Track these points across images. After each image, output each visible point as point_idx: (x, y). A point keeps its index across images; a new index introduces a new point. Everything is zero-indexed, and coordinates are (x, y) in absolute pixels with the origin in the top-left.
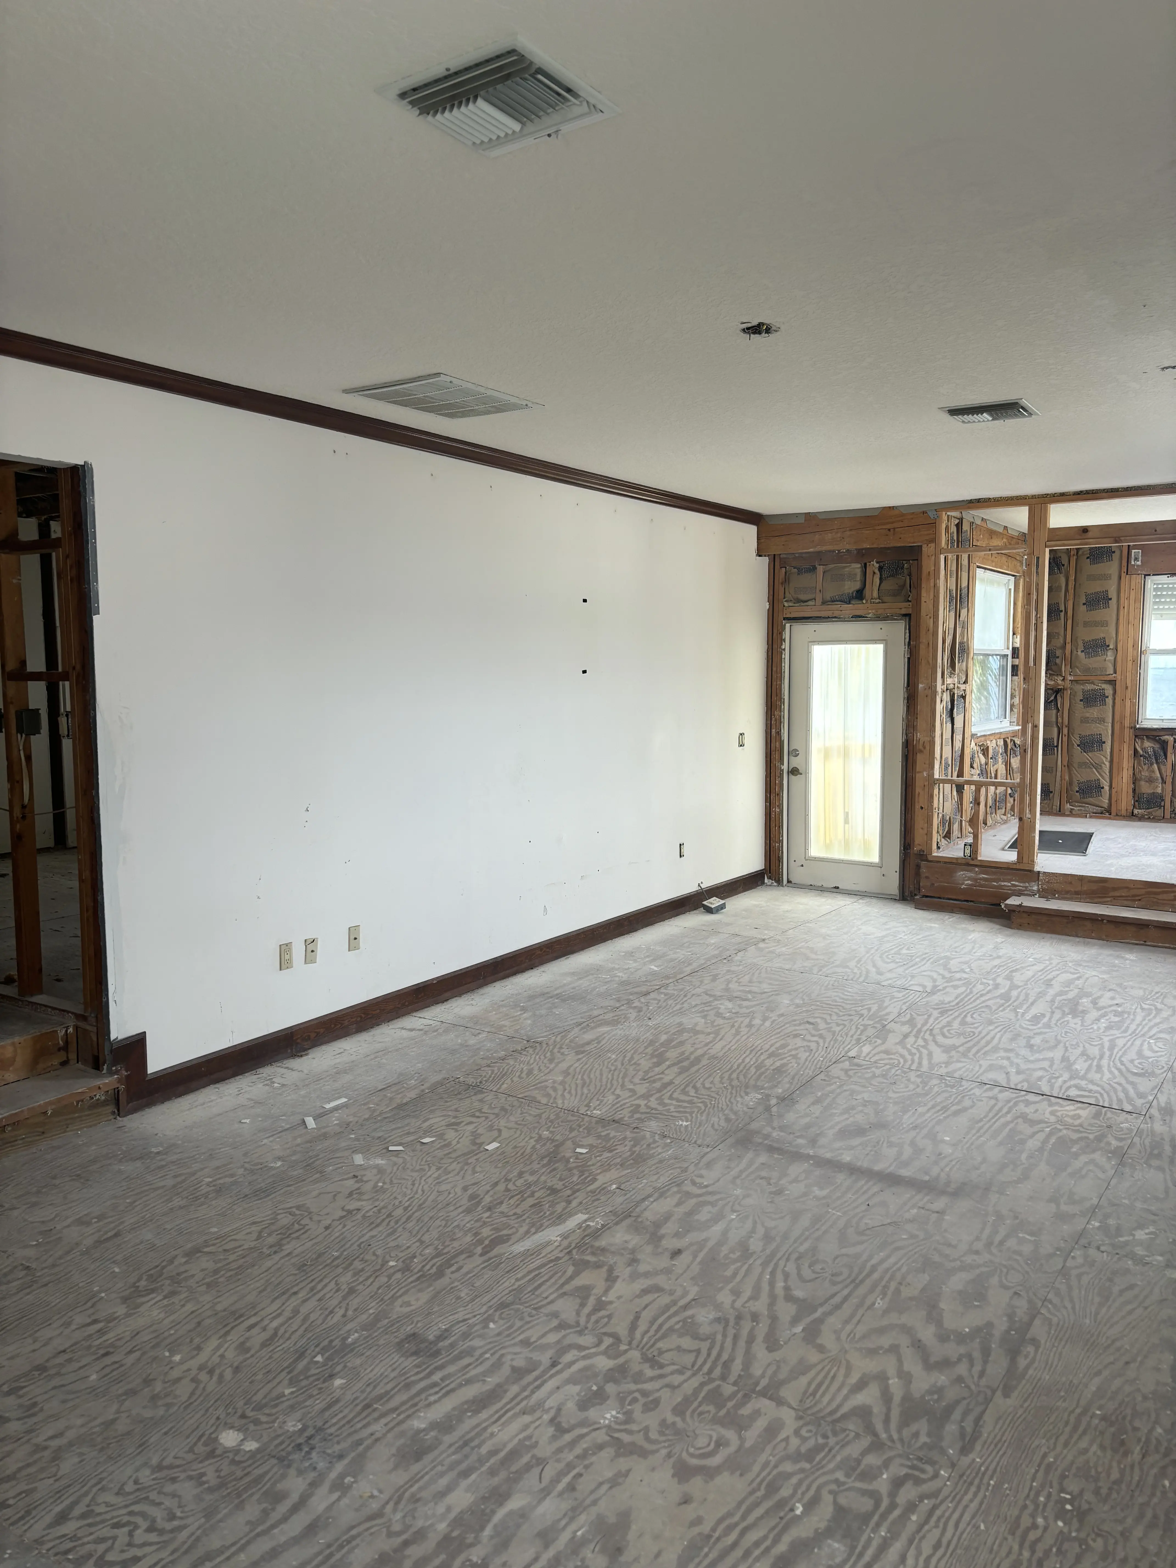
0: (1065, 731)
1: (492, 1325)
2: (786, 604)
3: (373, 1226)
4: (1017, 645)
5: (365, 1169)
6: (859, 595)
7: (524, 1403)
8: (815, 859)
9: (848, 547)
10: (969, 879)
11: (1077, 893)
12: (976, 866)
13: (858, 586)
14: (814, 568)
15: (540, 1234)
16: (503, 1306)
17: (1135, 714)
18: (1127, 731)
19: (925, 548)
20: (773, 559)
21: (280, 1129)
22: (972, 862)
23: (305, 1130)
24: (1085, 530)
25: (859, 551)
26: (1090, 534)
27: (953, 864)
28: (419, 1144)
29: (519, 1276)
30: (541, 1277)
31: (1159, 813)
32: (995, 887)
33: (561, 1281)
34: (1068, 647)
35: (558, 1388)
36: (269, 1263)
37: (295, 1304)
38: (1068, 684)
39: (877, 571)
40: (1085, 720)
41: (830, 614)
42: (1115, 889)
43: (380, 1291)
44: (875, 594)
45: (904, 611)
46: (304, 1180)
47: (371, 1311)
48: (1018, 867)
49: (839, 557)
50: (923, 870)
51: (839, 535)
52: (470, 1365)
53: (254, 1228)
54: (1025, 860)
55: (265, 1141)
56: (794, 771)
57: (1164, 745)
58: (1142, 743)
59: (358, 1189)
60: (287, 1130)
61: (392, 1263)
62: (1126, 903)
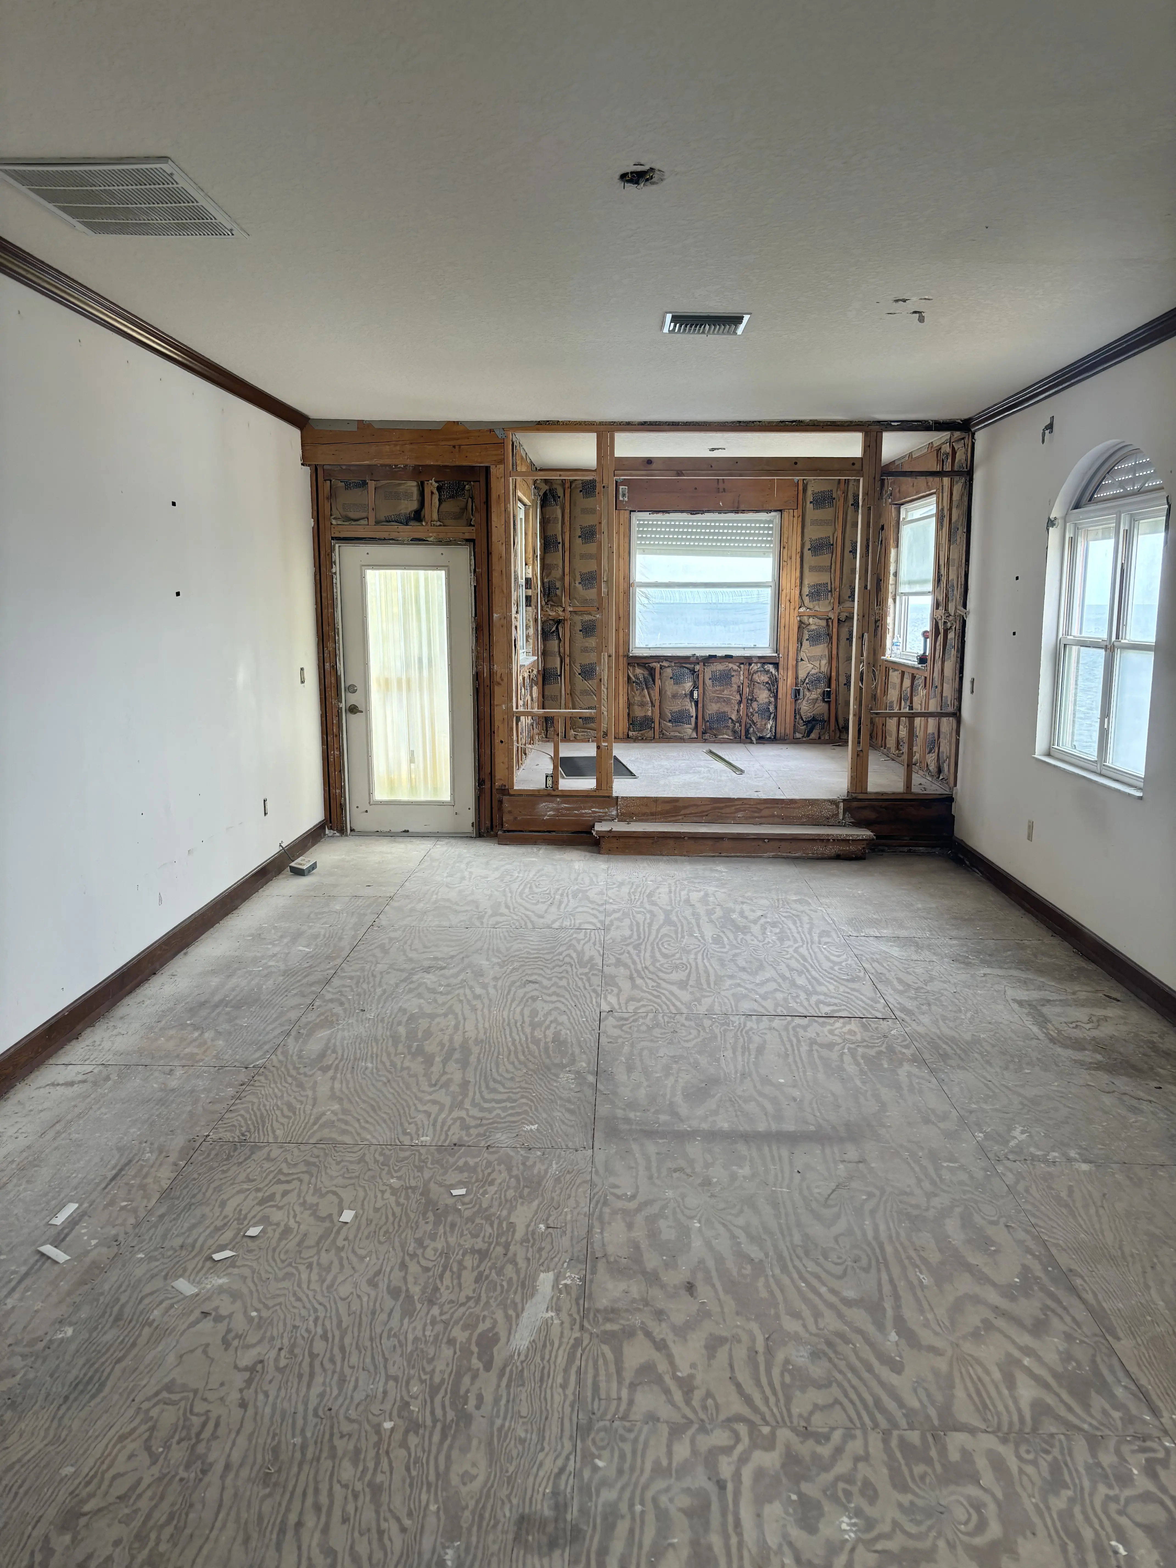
0: (567, 660)
1: (600, 1463)
2: (334, 522)
3: (306, 1378)
4: (530, 576)
5: (209, 1298)
6: (417, 516)
7: (746, 1554)
8: (381, 803)
9: (408, 462)
10: (552, 809)
11: (652, 814)
12: (557, 796)
13: (414, 506)
14: (364, 484)
15: (525, 1314)
16: (583, 1430)
17: (627, 643)
18: (621, 659)
19: (493, 470)
20: (315, 471)
21: (16, 1278)
22: (554, 793)
23: (56, 1268)
24: (649, 461)
25: (416, 467)
26: (654, 466)
27: (534, 796)
28: (249, 1241)
29: (560, 1380)
30: (586, 1372)
31: (651, 733)
32: (576, 815)
33: (612, 1369)
34: (567, 578)
35: (758, 1515)
36: (212, 1494)
37: (315, 1542)
38: (568, 615)
39: (435, 491)
40: (585, 650)
41: (385, 535)
42: (685, 807)
43: (414, 1473)
44: (435, 516)
45: (467, 536)
46: (134, 1345)
47: (433, 1508)
48: (597, 794)
49: (393, 472)
50: (506, 805)
51: (398, 448)
52: (632, 1531)
53: (131, 1446)
54: (604, 787)
55: (10, 1302)
56: (353, 709)
57: (652, 672)
58: (634, 670)
59: (229, 1331)
60: (26, 1275)
61: (388, 1425)
62: (695, 819)
